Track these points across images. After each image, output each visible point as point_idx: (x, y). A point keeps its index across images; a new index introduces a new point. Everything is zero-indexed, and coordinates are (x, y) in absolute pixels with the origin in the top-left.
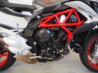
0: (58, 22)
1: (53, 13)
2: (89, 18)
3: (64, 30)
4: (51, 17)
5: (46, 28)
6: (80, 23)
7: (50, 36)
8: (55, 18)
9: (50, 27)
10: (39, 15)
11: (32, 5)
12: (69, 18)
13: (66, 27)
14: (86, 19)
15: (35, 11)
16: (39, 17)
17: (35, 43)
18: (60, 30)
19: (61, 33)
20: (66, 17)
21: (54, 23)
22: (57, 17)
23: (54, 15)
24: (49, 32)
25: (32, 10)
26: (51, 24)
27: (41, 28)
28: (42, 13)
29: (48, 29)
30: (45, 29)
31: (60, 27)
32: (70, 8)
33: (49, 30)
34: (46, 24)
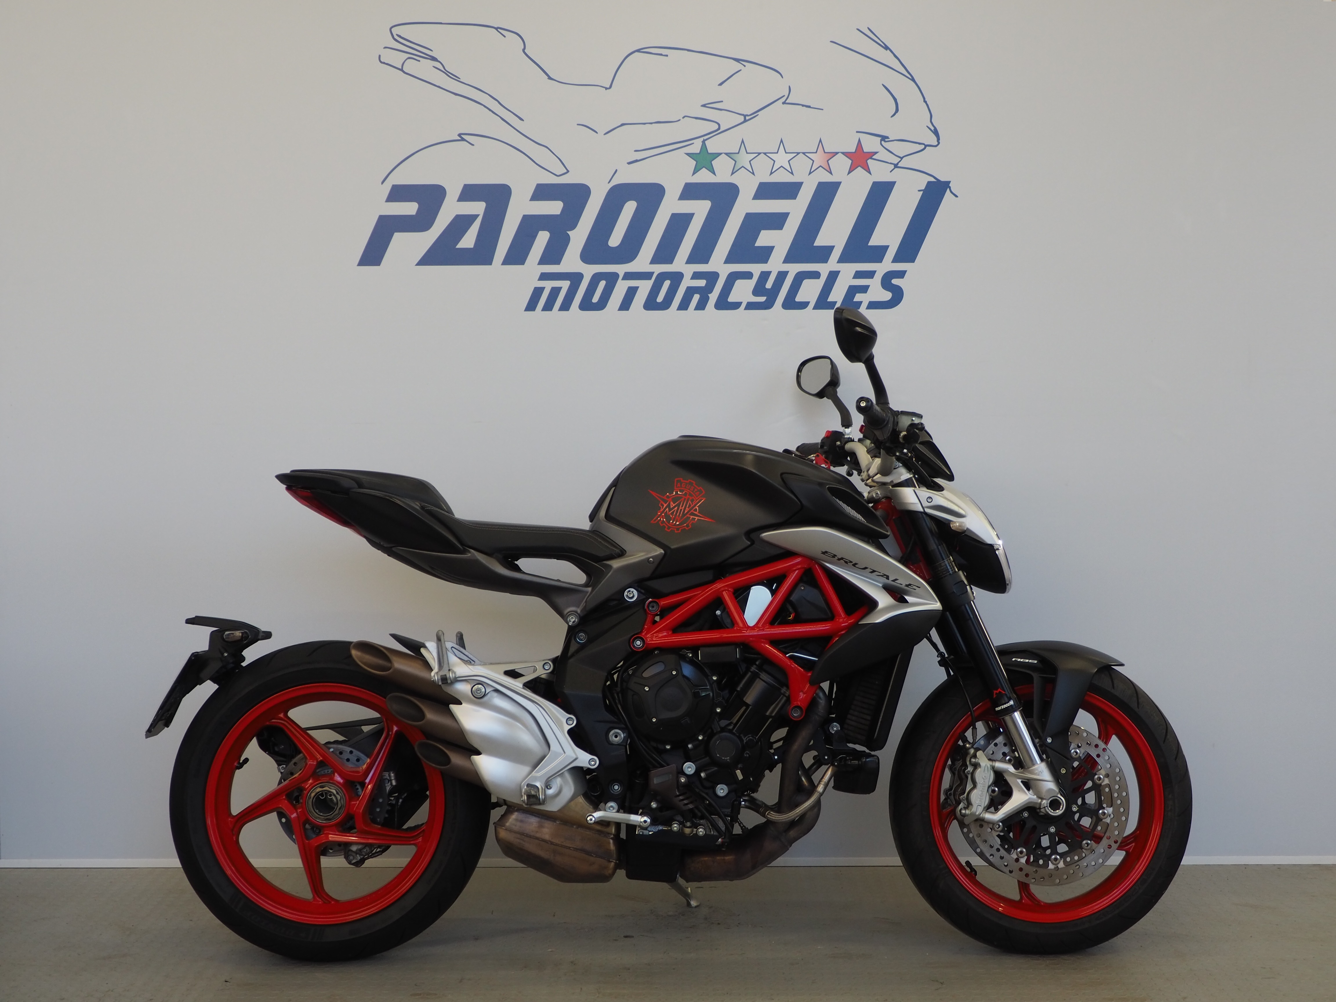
0: (734, 623)
1: (709, 575)
2: (883, 600)
3: (767, 663)
4: (702, 596)
5: (676, 651)
6: (843, 621)
7: (696, 695)
8: (718, 602)
9: (694, 648)
10: (638, 584)
11: (586, 525)
12: (787, 599)
13: (776, 642)
14: (872, 604)
15: (616, 564)
16: (632, 595)
17: (617, 736)
18: (751, 662)
19: (755, 676)
20: (773, 593)
21: (717, 624)
22: (726, 597)
23: (718, 586)
24: (687, 670)
25: (599, 560)
26: (700, 630)
27: (648, 653)
28: (653, 577)
29: (684, 658)
30: (671, 658)
31: (746, 646)
32: (788, 554)
33: (692, 662)
34: (675, 629)
